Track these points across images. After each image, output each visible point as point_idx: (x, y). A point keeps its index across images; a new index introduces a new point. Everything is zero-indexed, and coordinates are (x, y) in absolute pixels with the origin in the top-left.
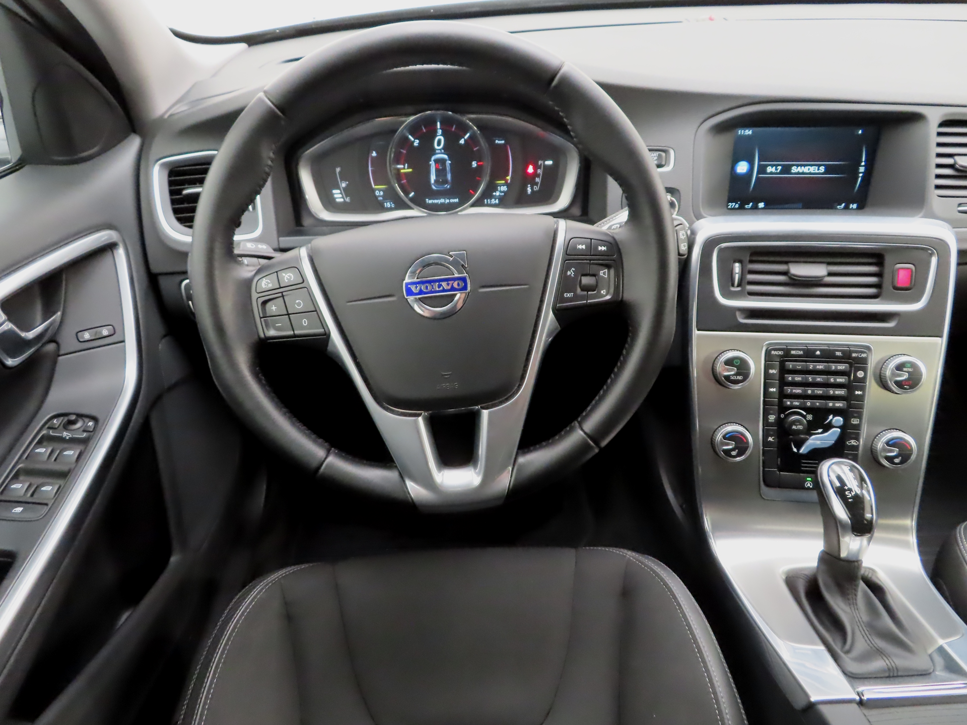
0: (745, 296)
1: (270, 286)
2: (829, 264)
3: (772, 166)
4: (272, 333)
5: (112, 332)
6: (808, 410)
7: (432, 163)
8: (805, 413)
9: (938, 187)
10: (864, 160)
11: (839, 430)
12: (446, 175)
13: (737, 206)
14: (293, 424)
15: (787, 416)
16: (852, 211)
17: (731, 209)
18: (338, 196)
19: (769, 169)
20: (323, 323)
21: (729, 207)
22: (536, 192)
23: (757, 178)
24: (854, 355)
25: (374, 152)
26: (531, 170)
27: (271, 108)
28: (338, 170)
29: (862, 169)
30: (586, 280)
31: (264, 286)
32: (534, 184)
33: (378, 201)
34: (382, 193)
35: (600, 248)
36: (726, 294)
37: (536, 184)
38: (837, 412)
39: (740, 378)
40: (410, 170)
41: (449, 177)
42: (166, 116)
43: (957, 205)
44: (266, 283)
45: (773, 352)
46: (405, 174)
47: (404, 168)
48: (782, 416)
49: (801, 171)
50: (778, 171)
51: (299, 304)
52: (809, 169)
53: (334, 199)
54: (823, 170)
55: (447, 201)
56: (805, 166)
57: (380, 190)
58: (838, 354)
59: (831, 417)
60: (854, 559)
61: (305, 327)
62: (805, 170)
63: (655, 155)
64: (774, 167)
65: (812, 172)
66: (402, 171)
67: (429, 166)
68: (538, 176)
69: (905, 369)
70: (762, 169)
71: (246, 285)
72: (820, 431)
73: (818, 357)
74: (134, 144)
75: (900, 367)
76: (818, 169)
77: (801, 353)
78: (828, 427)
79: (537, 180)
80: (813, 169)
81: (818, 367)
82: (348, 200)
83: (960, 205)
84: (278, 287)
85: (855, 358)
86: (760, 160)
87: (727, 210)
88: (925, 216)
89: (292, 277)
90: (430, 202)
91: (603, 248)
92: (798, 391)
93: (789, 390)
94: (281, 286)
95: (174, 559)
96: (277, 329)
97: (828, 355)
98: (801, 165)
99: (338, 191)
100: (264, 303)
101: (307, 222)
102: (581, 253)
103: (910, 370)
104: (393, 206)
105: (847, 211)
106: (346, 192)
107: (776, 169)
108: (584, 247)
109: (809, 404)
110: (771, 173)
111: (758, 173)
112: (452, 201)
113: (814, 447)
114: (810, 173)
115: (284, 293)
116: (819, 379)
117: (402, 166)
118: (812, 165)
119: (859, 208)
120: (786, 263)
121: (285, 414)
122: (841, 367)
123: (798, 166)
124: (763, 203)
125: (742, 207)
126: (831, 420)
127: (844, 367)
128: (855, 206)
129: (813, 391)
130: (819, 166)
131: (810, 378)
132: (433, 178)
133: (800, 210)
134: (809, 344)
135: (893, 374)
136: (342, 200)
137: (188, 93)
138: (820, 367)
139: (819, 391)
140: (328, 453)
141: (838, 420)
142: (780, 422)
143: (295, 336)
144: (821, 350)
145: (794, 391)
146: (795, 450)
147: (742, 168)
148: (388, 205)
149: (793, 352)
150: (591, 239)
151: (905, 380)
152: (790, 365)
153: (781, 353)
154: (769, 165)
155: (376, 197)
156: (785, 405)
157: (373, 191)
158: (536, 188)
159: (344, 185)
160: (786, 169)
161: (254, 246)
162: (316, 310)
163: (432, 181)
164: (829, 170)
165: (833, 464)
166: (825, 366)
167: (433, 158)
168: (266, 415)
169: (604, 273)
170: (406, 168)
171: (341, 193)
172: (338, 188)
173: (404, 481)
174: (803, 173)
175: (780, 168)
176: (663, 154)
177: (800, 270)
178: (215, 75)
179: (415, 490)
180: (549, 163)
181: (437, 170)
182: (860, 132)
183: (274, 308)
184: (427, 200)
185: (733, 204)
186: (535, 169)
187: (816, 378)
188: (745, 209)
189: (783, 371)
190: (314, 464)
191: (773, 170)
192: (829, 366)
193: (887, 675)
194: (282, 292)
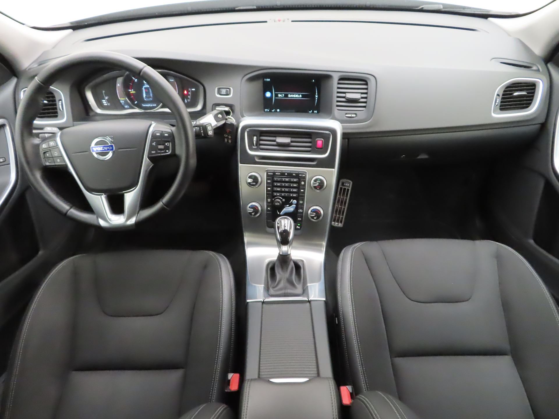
0: (259, 150)
1: (46, 147)
2: (292, 137)
3: (280, 94)
4: (48, 164)
5: (4, 161)
6: (283, 197)
7: (143, 89)
8: (282, 199)
9: (338, 106)
10: (317, 92)
11: (295, 205)
12: (150, 95)
13: (268, 110)
14: (58, 197)
15: (275, 199)
16: (315, 114)
17: (266, 112)
18: (104, 102)
19: (279, 95)
20: (64, 161)
21: (265, 111)
22: (189, 102)
23: (275, 99)
24: (300, 175)
25: (118, 84)
26: (185, 92)
27: (39, 83)
28: (104, 92)
29: (317, 96)
30: (161, 147)
31: (44, 147)
32: (187, 98)
33: (122, 104)
34: (123, 102)
35: (165, 135)
36: (251, 149)
37: (189, 99)
38: (294, 198)
39: (254, 183)
40: (134, 92)
41: (151, 95)
42: (27, 70)
43: (345, 114)
44: (44, 146)
45: (269, 173)
46: (132, 93)
47: (132, 91)
48: (273, 199)
49: (292, 97)
50: (283, 96)
51: (56, 154)
52: (295, 96)
53: (103, 104)
54: (301, 97)
55: (151, 105)
56: (293, 94)
57: (122, 100)
58: (294, 175)
59: (292, 200)
60: (287, 254)
61: (58, 162)
62: (294, 96)
63: (225, 90)
64: (281, 95)
65: (297, 97)
66: (131, 92)
67: (142, 90)
68: (189, 95)
69: (317, 181)
70: (276, 95)
71: (37, 146)
72: (288, 206)
73: (286, 175)
74: (14, 81)
75: (315, 181)
76: (299, 96)
77: (280, 174)
78: (291, 204)
79: (189, 97)
80: (297, 96)
81: (286, 180)
82: (109, 104)
83: (346, 114)
84: (48, 147)
85: (300, 177)
86: (275, 92)
87: (265, 112)
88: (331, 119)
89: (53, 143)
90: (144, 105)
91: (167, 135)
92: (279, 189)
93: (275, 189)
94: (50, 147)
95: (40, 253)
96: (49, 162)
97: (290, 175)
98: (292, 94)
99: (105, 101)
100: (44, 153)
101: (91, 114)
102: (158, 136)
103: (319, 182)
104: (128, 107)
105: (313, 114)
106: (108, 101)
107: (282, 95)
108: (159, 134)
109: (283, 195)
110: (280, 97)
111: (275, 97)
112: (153, 105)
113: (285, 212)
114: (296, 98)
115: (51, 150)
116: (286, 185)
117: (131, 90)
118: (296, 94)
119: (318, 112)
120: (275, 137)
121: (54, 193)
122: (295, 180)
123: (290, 94)
124: (279, 110)
125: (270, 111)
126: (292, 201)
127: (296, 180)
128: (316, 112)
129: (284, 190)
130: (299, 94)
131: (283, 184)
132: (144, 95)
133: (294, 113)
134: (283, 170)
135: (314, 184)
136: (106, 104)
137: (39, 58)
138: (287, 180)
139: (287, 190)
140: (71, 208)
141: (295, 201)
142: (272, 202)
143: (55, 165)
144: (287, 173)
145: (277, 189)
146: (278, 213)
147: (268, 94)
148: (126, 107)
149: (276, 174)
150: (162, 131)
151: (318, 186)
152: (275, 179)
153: (272, 174)
154: (279, 94)
155: (121, 103)
156: (274, 195)
157: (119, 100)
158: (189, 100)
159: (107, 98)
160: (286, 96)
161: (51, 129)
162: (62, 156)
163: (144, 97)
164: (303, 96)
165: (280, 219)
166: (289, 180)
167: (144, 87)
168: (47, 193)
169: (168, 144)
170: (133, 91)
171: (106, 102)
172: (104, 99)
173: (98, 219)
174: (293, 97)
175: (283, 95)
176: (228, 90)
177: (281, 140)
178: (54, 48)
179: (102, 223)
180: (194, 89)
181: (146, 92)
182: (313, 81)
183: (48, 155)
184: (143, 105)
185: (266, 110)
186: (187, 92)
187: (285, 184)
188: (272, 112)
189: (274, 181)
190: (65, 211)
191: (281, 96)
192: (290, 179)
193: (284, 295)
194: (50, 149)
